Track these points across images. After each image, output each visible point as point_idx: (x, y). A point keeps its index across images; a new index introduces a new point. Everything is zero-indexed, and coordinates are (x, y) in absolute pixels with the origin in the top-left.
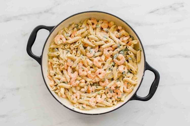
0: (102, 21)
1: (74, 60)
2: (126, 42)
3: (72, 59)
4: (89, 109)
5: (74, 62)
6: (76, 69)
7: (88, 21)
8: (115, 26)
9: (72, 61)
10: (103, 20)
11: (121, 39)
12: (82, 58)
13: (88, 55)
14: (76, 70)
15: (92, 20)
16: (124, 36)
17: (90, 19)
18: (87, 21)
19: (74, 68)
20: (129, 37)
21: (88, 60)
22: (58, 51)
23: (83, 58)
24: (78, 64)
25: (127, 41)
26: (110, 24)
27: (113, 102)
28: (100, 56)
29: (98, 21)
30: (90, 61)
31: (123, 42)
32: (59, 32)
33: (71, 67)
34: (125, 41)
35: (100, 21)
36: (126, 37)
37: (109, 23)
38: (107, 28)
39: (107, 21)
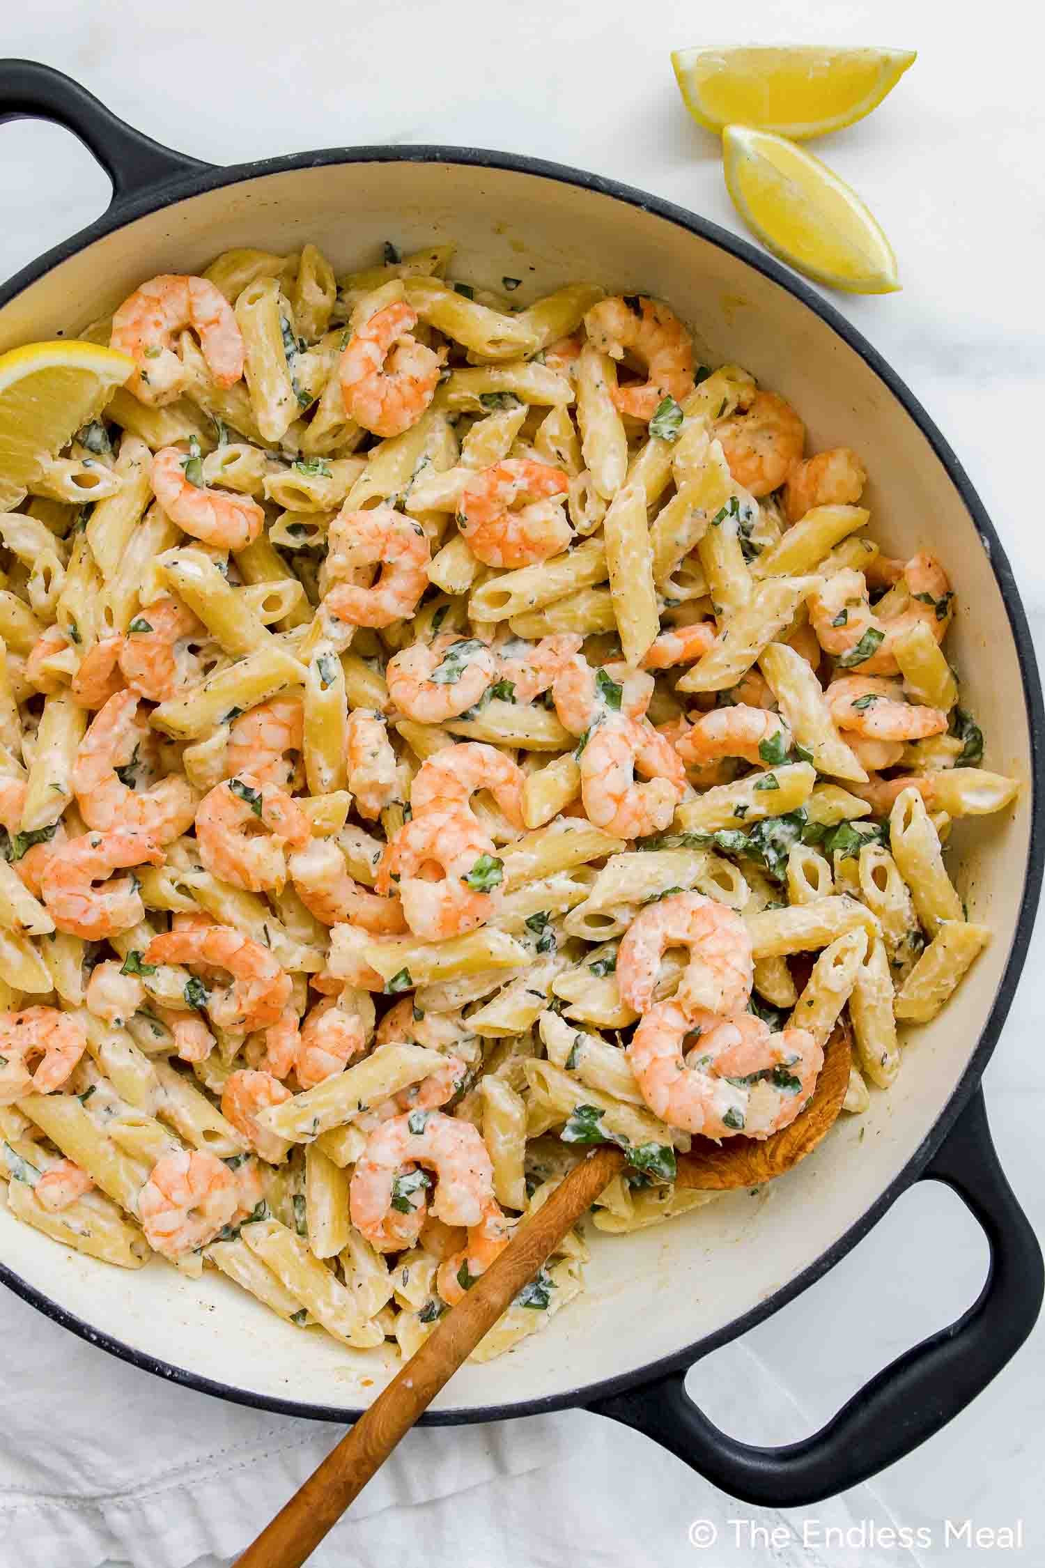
0: (747, 395)
1: (219, 650)
2: (880, 761)
3: (201, 628)
4: (106, 1253)
5: (208, 668)
6: (189, 753)
7: (601, 307)
8: (858, 516)
9: (194, 650)
10: (758, 386)
11: (845, 691)
12: (312, 677)
13: (403, 678)
14: (180, 769)
15: (647, 325)
16: (899, 678)
17: (633, 304)
18: (596, 299)
19: (177, 737)
20: (938, 718)
21: (371, 734)
22: (107, 457)
23: (324, 685)
24: (235, 713)
25: (898, 756)
26: (816, 480)
27: (394, 1307)
28: (522, 755)
29: (702, 375)
30: (387, 752)
31: (846, 733)
32: (222, 263)
33: (147, 705)
34: (868, 739)
35: (730, 379)
36: (909, 699)
37: (806, 452)
38: (760, 501)
39: (796, 426)
